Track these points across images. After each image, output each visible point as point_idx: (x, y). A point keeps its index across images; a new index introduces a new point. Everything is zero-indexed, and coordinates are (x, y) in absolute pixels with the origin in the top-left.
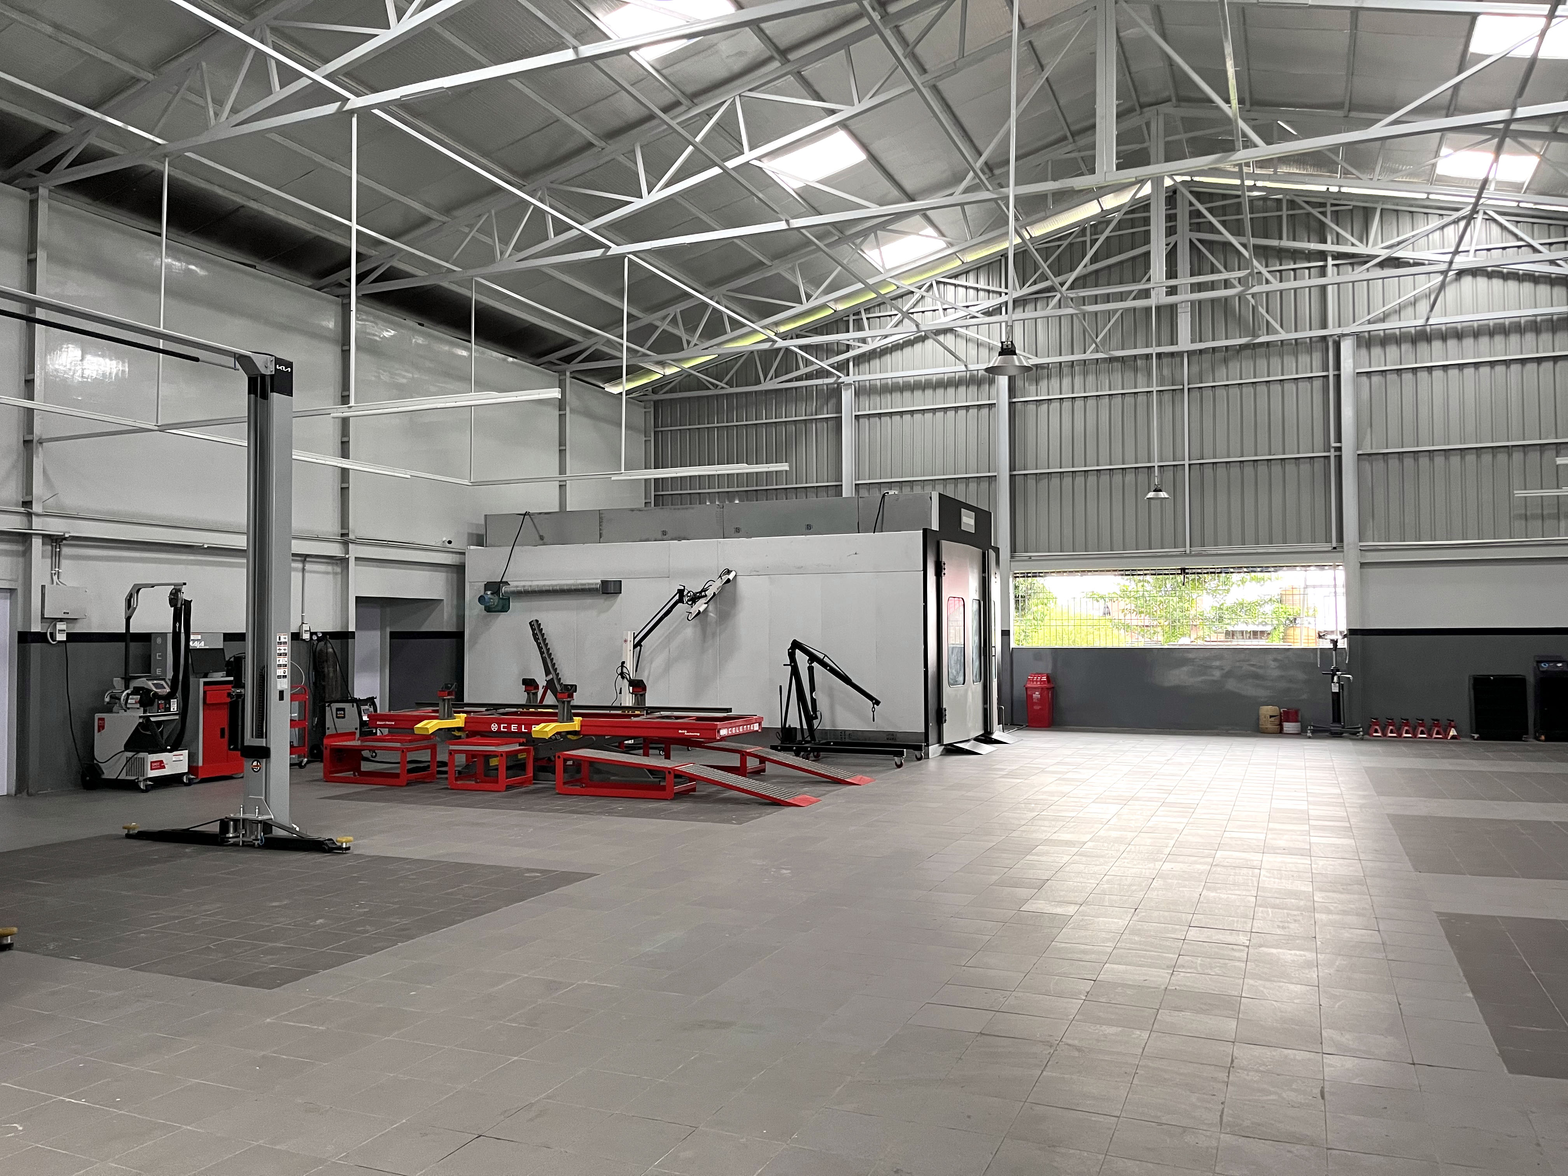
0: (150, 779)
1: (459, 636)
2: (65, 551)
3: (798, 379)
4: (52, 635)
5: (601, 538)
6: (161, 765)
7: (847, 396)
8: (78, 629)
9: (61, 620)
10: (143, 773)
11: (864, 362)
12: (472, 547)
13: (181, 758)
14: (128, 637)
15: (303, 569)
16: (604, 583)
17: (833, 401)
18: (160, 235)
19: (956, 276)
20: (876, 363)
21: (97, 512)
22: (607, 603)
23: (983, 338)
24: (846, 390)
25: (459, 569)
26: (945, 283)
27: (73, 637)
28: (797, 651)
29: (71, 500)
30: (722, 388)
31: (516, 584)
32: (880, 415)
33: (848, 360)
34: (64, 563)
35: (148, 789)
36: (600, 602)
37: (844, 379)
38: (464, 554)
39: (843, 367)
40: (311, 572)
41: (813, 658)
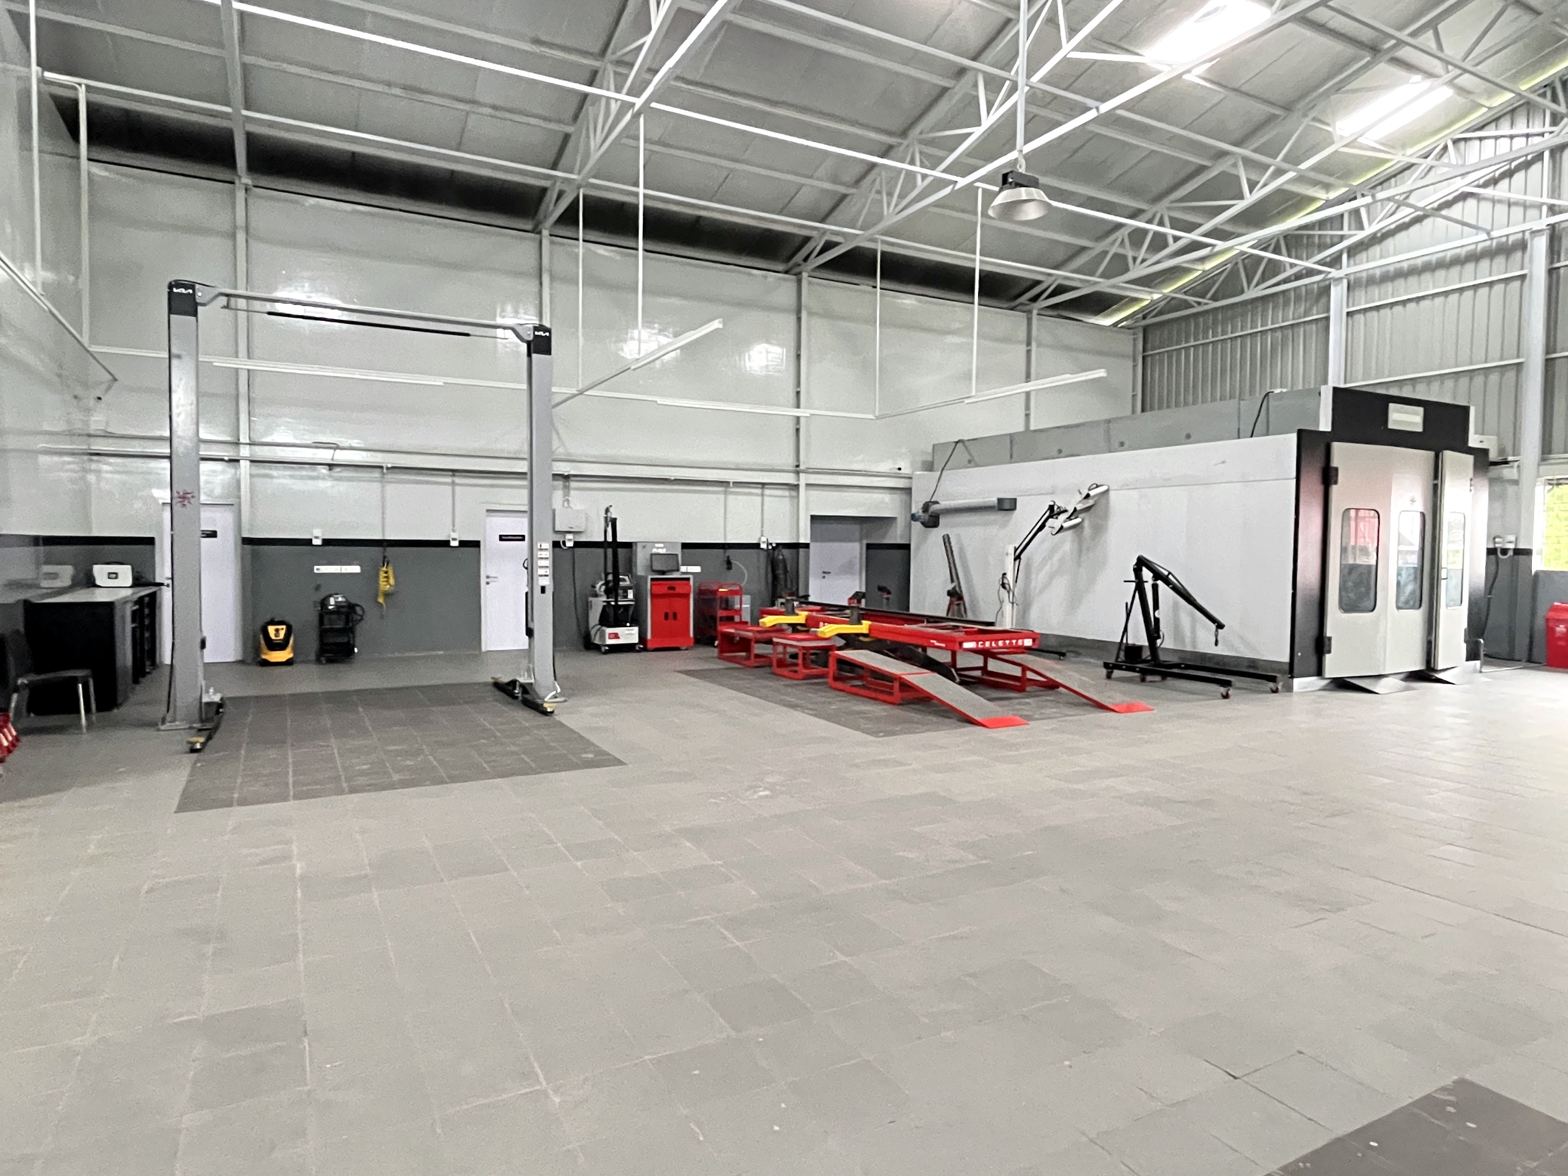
0: (609, 646)
1: (907, 547)
2: (573, 484)
3: (1286, 281)
4: (564, 543)
5: (1012, 459)
6: (616, 636)
7: (1337, 293)
8: (583, 539)
9: (570, 532)
10: (604, 640)
11: (1360, 252)
12: (918, 473)
13: (633, 632)
14: (606, 545)
15: (763, 495)
16: (1000, 500)
17: (1323, 300)
18: (637, 249)
19: (1482, 128)
20: (1376, 250)
21: (594, 456)
22: (1006, 518)
23: (1515, 196)
24: (1336, 286)
25: (908, 491)
26: (1466, 140)
27: (577, 544)
28: (1144, 569)
29: (577, 449)
30: (1206, 304)
31: (944, 504)
32: (1378, 308)
33: (1341, 253)
34: (572, 492)
35: (606, 652)
36: (998, 517)
37: (1334, 273)
38: (911, 478)
39: (1335, 262)
40: (770, 496)
41: (1157, 575)
